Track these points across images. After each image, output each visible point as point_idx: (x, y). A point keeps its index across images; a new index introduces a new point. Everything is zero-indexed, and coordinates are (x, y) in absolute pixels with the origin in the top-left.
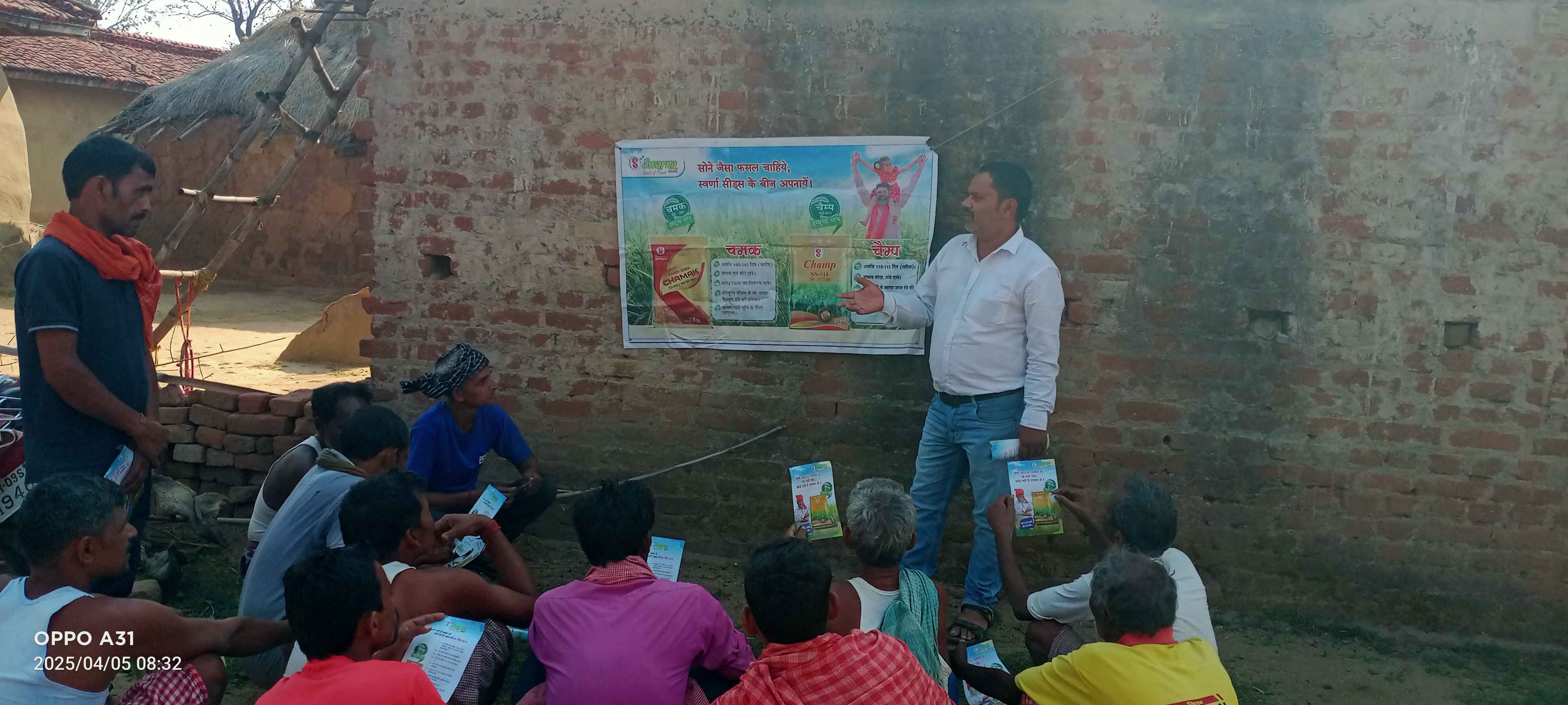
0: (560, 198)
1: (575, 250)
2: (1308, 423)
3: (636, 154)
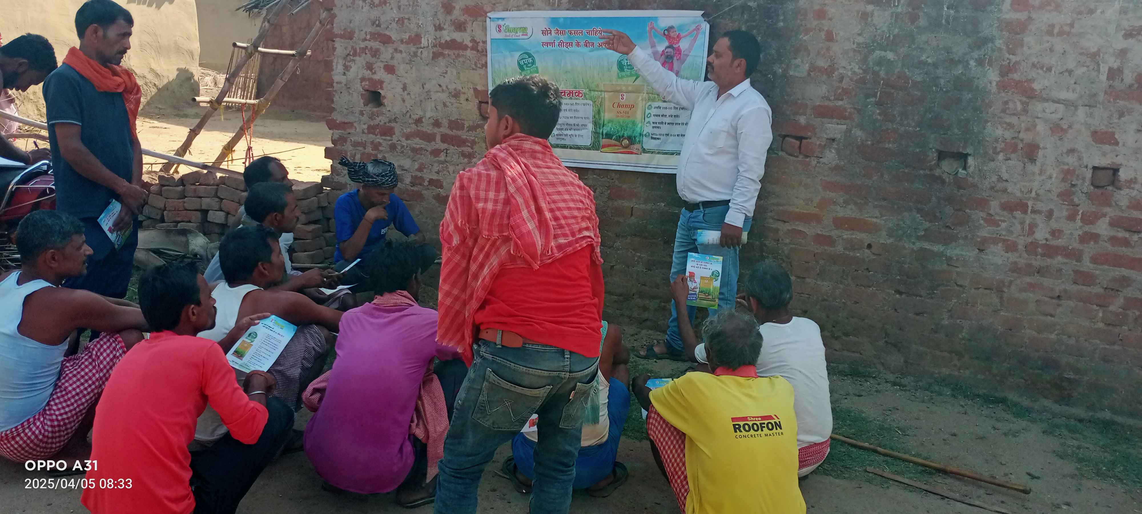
0: (451, 52)
1: (460, 90)
2: (979, 240)
3: (501, 22)
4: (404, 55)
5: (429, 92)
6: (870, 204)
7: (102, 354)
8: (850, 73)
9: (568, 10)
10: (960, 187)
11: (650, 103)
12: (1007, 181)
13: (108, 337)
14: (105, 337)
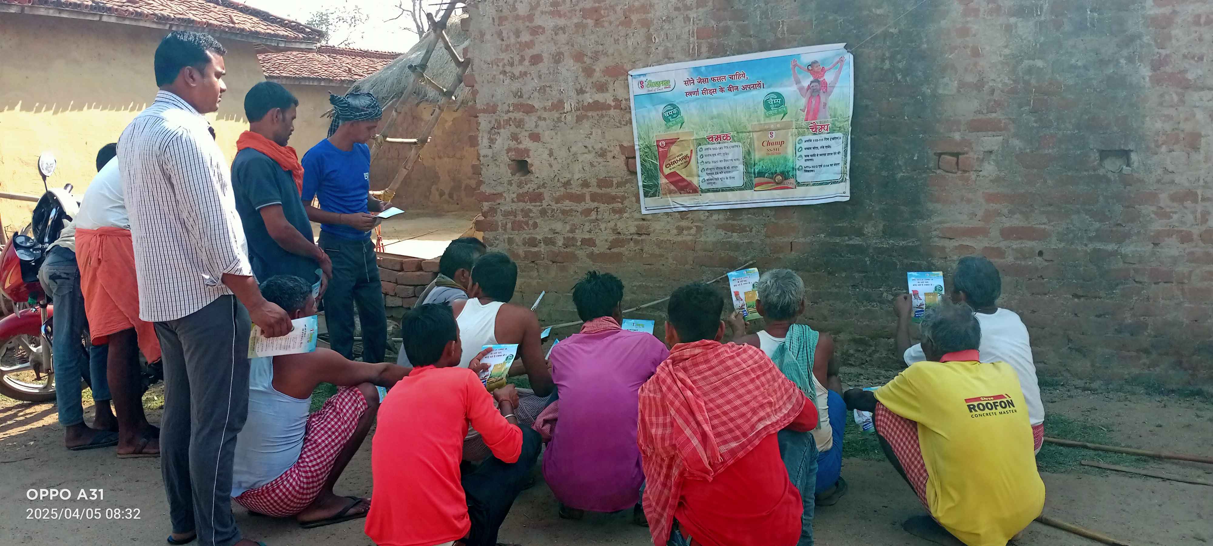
0: (594, 114)
1: (606, 149)
2: (1152, 234)
3: (643, 79)
4: (548, 121)
5: (575, 154)
6: (1036, 211)
7: (344, 407)
8: (1000, 85)
9: (708, 58)
10: (1126, 184)
11: (800, 138)
12: (1173, 172)
13: (348, 391)
14: (345, 391)
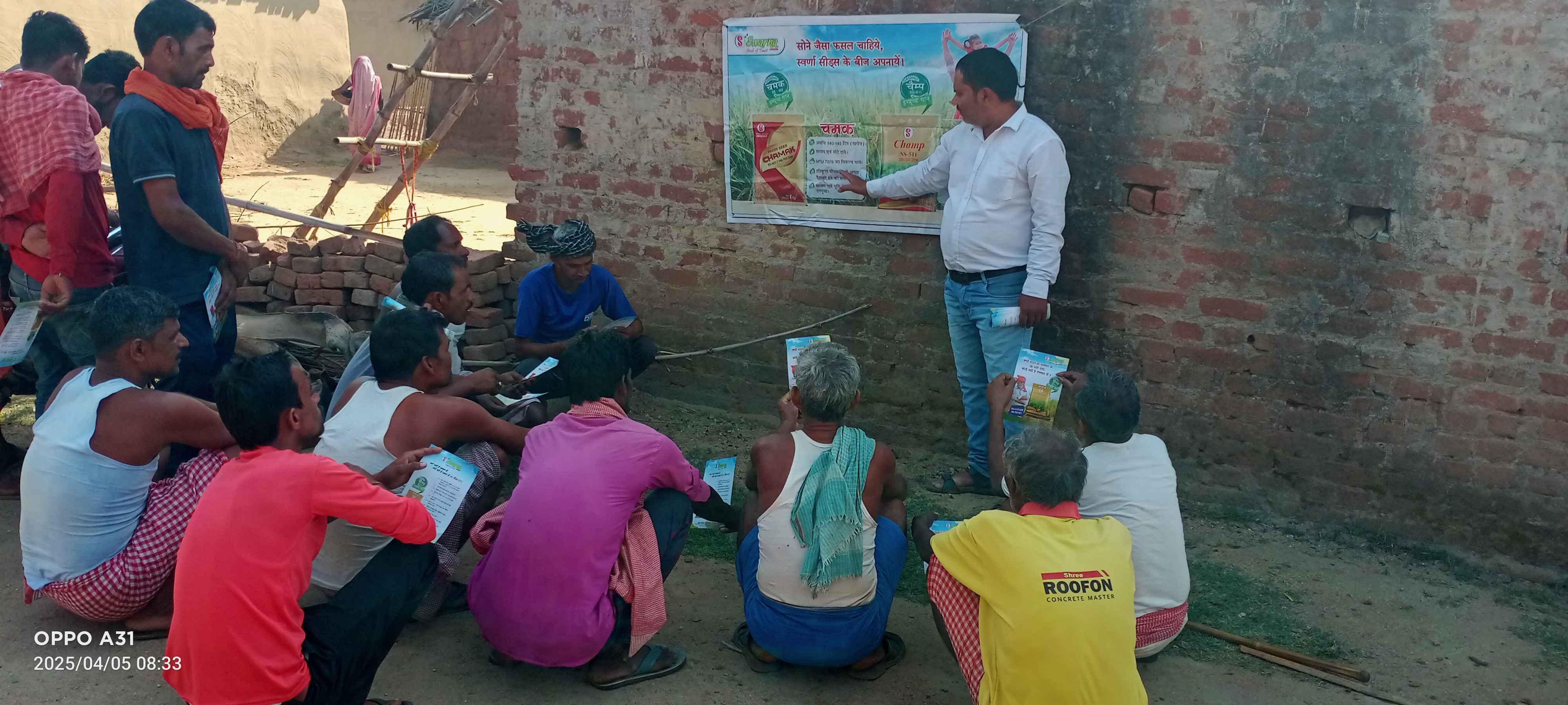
0: (674, 74)
1: (686, 126)
2: (1406, 330)
3: (741, 33)
4: (612, 78)
5: (645, 127)
6: (1252, 280)
7: (201, 477)
8: (1223, 98)
9: (832, 14)
10: (1379, 257)
12: (1446, 247)
13: (210, 455)
14: (205, 455)
